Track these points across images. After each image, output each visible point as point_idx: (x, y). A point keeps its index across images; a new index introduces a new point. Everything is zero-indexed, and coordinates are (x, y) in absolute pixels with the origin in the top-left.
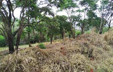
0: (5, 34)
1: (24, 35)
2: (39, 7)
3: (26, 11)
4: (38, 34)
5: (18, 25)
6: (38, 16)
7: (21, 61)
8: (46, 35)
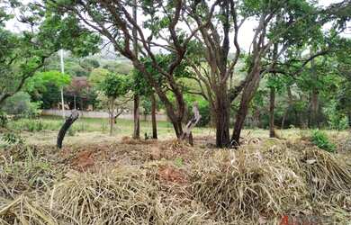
0: (210, 94)
1: (260, 100)
2: (315, 6)
3: (271, 25)
4: (301, 100)
5: (243, 71)
6: (310, 40)
7: (258, 175)
8: (334, 104)
